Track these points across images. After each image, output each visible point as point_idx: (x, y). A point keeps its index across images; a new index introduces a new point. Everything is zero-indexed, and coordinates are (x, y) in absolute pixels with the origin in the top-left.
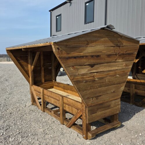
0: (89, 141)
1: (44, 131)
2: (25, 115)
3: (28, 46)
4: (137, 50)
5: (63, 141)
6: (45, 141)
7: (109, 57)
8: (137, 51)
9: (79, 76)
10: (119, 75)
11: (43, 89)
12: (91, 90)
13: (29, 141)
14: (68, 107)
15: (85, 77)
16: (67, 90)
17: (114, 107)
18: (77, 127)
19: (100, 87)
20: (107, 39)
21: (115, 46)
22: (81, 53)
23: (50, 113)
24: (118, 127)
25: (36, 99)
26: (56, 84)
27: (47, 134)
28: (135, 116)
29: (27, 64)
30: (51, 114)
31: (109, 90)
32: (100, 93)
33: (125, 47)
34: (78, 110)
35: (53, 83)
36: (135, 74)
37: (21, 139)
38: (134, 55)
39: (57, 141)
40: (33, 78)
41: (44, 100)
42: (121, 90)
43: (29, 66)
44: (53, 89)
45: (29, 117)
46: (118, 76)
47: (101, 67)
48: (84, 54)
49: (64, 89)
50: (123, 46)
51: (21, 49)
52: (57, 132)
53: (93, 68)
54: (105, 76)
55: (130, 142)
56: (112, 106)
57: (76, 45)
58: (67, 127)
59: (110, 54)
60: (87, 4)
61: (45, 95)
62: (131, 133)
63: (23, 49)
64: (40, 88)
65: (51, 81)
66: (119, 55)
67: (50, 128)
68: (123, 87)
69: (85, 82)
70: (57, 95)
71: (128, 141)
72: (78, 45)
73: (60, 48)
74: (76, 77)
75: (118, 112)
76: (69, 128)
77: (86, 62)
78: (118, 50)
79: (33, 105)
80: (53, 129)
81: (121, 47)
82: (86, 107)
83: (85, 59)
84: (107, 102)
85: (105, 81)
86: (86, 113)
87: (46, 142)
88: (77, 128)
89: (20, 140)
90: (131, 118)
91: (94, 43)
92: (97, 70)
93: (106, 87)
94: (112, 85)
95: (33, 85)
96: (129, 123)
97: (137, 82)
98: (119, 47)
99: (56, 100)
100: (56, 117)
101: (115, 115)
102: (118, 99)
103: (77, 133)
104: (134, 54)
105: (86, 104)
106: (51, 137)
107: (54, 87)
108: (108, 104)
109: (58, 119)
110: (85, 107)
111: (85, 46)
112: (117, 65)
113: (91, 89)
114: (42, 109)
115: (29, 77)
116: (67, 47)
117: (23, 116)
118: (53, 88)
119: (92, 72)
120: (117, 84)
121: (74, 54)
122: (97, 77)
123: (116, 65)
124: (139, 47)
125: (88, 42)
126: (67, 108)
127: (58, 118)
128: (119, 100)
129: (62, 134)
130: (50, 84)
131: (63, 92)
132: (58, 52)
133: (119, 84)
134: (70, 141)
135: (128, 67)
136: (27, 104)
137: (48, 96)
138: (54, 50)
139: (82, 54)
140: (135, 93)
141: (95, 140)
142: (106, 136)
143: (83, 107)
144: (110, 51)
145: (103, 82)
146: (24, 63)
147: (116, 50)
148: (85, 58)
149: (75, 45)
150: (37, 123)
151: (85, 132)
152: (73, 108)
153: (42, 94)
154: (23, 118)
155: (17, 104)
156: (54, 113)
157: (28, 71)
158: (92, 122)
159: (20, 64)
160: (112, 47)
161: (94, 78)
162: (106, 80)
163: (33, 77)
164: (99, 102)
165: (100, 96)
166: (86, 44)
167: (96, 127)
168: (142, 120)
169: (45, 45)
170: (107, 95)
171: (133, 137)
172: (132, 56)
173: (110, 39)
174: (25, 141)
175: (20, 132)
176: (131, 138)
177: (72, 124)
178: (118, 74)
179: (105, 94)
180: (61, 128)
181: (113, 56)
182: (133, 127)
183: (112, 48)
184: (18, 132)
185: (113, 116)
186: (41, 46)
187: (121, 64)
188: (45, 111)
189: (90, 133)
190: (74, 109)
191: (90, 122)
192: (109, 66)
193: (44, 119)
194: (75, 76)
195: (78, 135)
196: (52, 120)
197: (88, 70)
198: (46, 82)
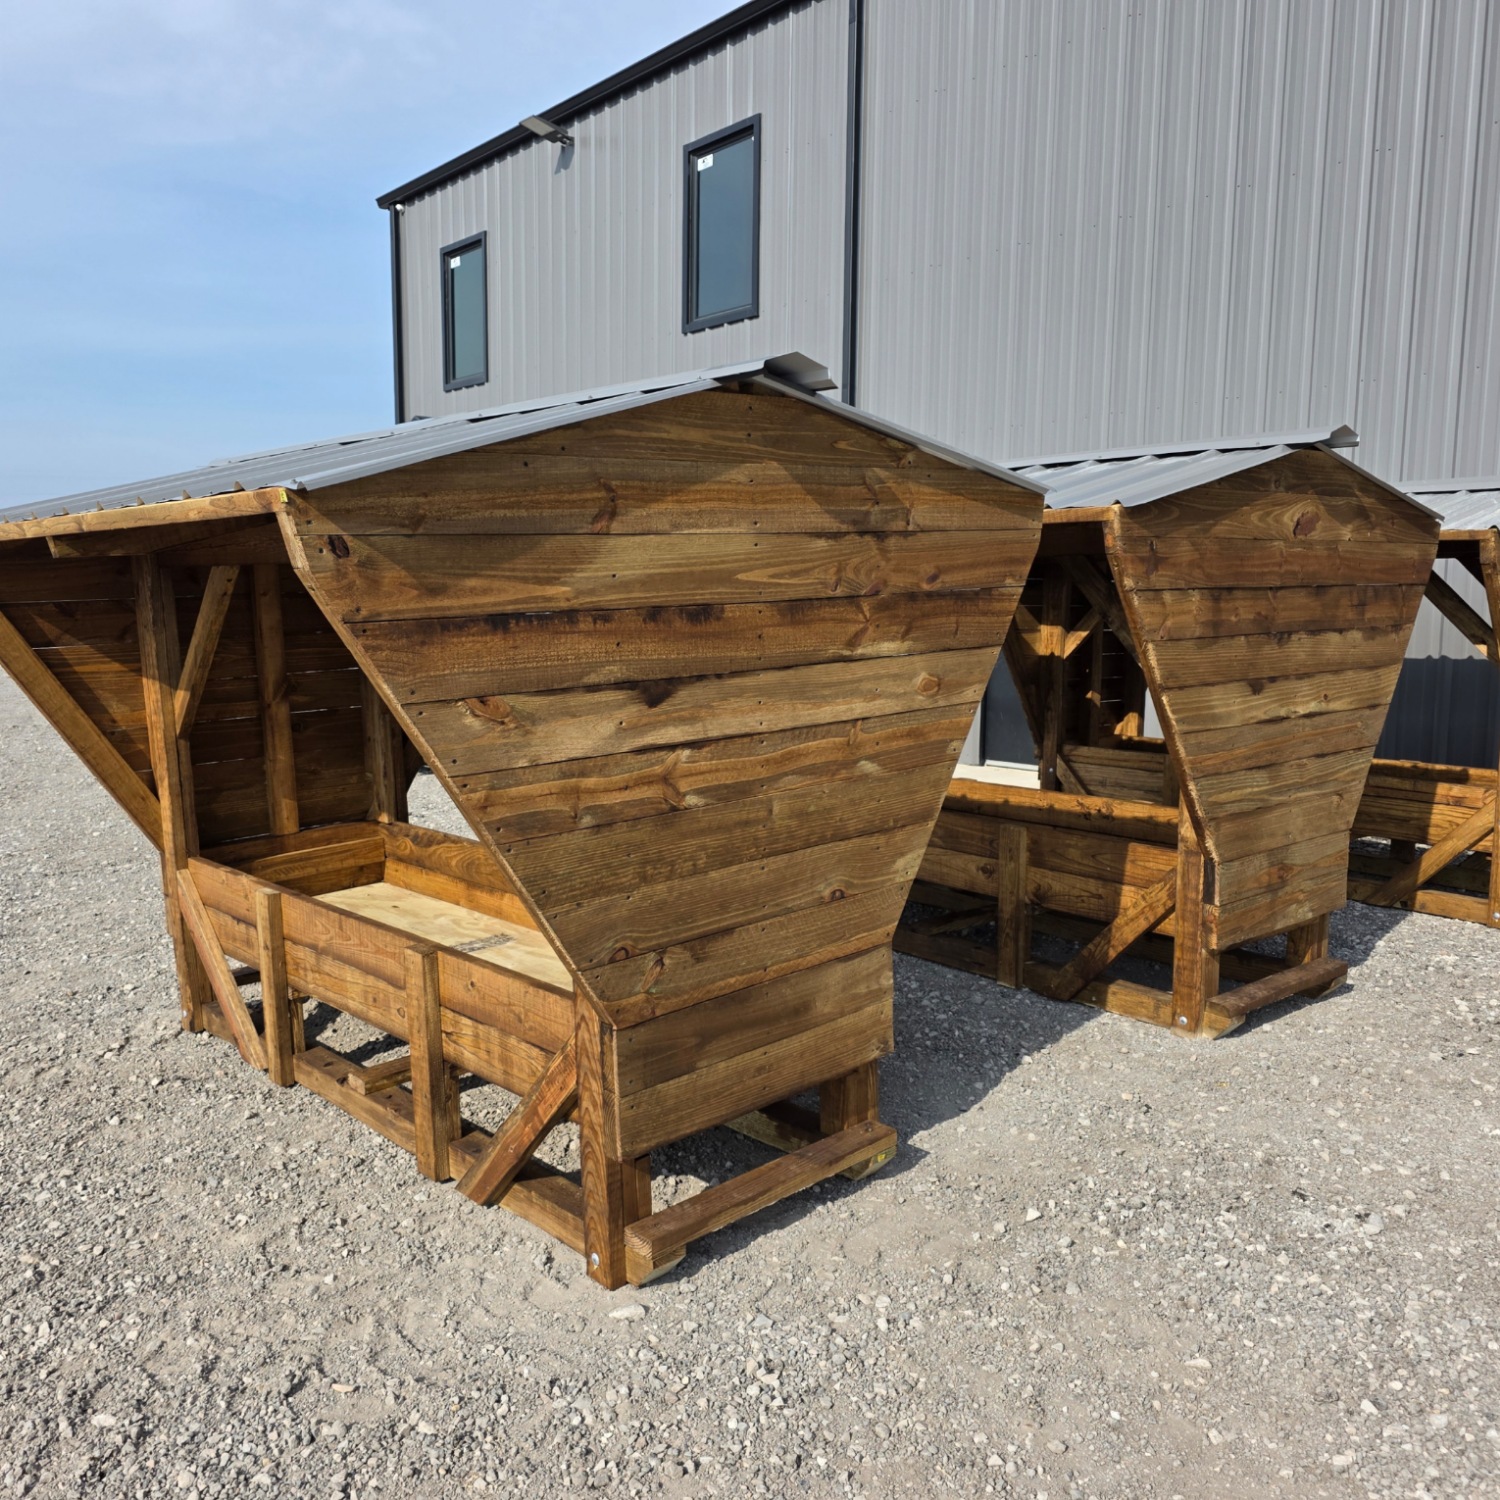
0: (636, 1293)
1: (264, 1247)
2: (115, 1121)
3: (91, 520)
4: (1020, 561)
5: (421, 1316)
6: (258, 1330)
7: (794, 623)
8: (1027, 569)
9: (539, 781)
10: (883, 765)
11: (269, 891)
12: (645, 889)
13: (117, 1338)
14: (476, 1036)
15: (590, 782)
16: (492, 889)
17: (842, 1014)
18: (543, 1196)
19: (726, 857)
20: (774, 469)
21: (844, 528)
22: (550, 581)
23: (334, 1090)
24: (872, 1167)
25: (223, 984)
26: (407, 846)
27: (285, 1268)
28: (1017, 1072)
29: (130, 677)
30: (346, 1096)
31: (795, 884)
32: (724, 907)
33: (925, 539)
34: (548, 1053)
35: (383, 834)
36: (1060, 751)
37: (44, 1327)
38: (997, 606)
39: (370, 1320)
40: (189, 800)
41: (281, 986)
42: (899, 879)
43: (151, 690)
44: (377, 888)
45: (148, 1138)
46: (868, 767)
47: (734, 703)
48: (579, 593)
49: (472, 884)
50: (913, 533)
51: (39, 543)
52: (378, 1248)
53: (664, 706)
54: (764, 773)
55: (948, 1279)
56: (823, 1007)
57: (508, 513)
58: (471, 1197)
59: (802, 593)
60: (705, 163)
61: (295, 942)
62: (964, 1207)
63: (57, 538)
64: (245, 880)
65: (364, 817)
66: (884, 607)
67: (325, 1217)
68: (909, 857)
69: (597, 828)
70: (389, 937)
71: (930, 1275)
72: (523, 513)
73: (351, 542)
74: (513, 791)
75: (876, 1054)
76: (489, 1204)
77: (602, 665)
78: (865, 563)
79: (194, 1027)
80: (344, 1222)
81: (892, 542)
82: (605, 1028)
83: (588, 634)
84: (782, 979)
85: (763, 814)
86: (604, 1078)
87: (270, 1338)
88: (548, 1204)
89: (41, 1342)
90: (985, 1091)
91: (668, 505)
92: (699, 727)
93: (775, 863)
94: (822, 841)
95: (191, 861)
96: (961, 1129)
97: (1060, 812)
98: (880, 535)
99: (382, 985)
100: (382, 1124)
101: (851, 1083)
102: (876, 947)
103: (546, 1239)
104: (1002, 598)
105: (601, 1004)
106: (317, 1288)
107: (391, 867)
108: (789, 994)
109: (397, 1136)
110: (597, 1030)
111: (588, 528)
112: (867, 686)
113: (645, 879)
114: (273, 1062)
115: (154, 791)
116: (421, 530)
117: (95, 1127)
118: (380, 879)
119: (651, 739)
120: (861, 834)
121: (485, 592)
122: (701, 782)
123: (860, 680)
124: (1038, 536)
125: (609, 489)
126: (467, 1041)
127: (397, 1129)
128: (885, 956)
129: (421, 1256)
130: (351, 844)
131: (461, 912)
132: (340, 574)
133: (882, 831)
134: (479, 1312)
135: (955, 700)
136: (145, 1025)
137: (313, 947)
138: (300, 561)
139: (559, 594)
140: (1035, 895)
141: (684, 1285)
142: (771, 1249)
143: (583, 1033)
144: (807, 571)
145: (747, 823)
146: (100, 669)
147: (855, 561)
148: (585, 624)
149: (499, 513)
150: (212, 1182)
151: (601, 1229)
152: (513, 1041)
153: (261, 935)
154: (86, 1145)
155: (47, 1026)
156: (369, 1092)
157: (146, 740)
158: (653, 1143)
159: (58, 676)
160: (819, 535)
161: (670, 792)
162: (770, 801)
163: (188, 787)
164: (713, 982)
165: (728, 931)
166: (594, 511)
167: (704, 1184)
168: (1062, 1100)
169: (224, 514)
170: (782, 926)
171: (976, 1236)
172: (985, 614)
173: (800, 469)
174: (79, 1345)
175: (44, 1267)
176: (960, 1248)
177: (504, 1168)
178: (870, 758)
179: (765, 918)
180: (415, 1210)
181: (827, 612)
182: (989, 1158)
183: (822, 543)
184: (29, 1274)
185: (840, 1081)
186: (193, 516)
187: (896, 677)
188: (298, 1077)
189: (642, 1232)
190: (524, 1046)
191: (643, 1146)
192: (801, 693)
193: (277, 1149)
194: (504, 775)
195: (550, 1260)
196: (351, 1152)
197: (622, 731)
198: (316, 833)
